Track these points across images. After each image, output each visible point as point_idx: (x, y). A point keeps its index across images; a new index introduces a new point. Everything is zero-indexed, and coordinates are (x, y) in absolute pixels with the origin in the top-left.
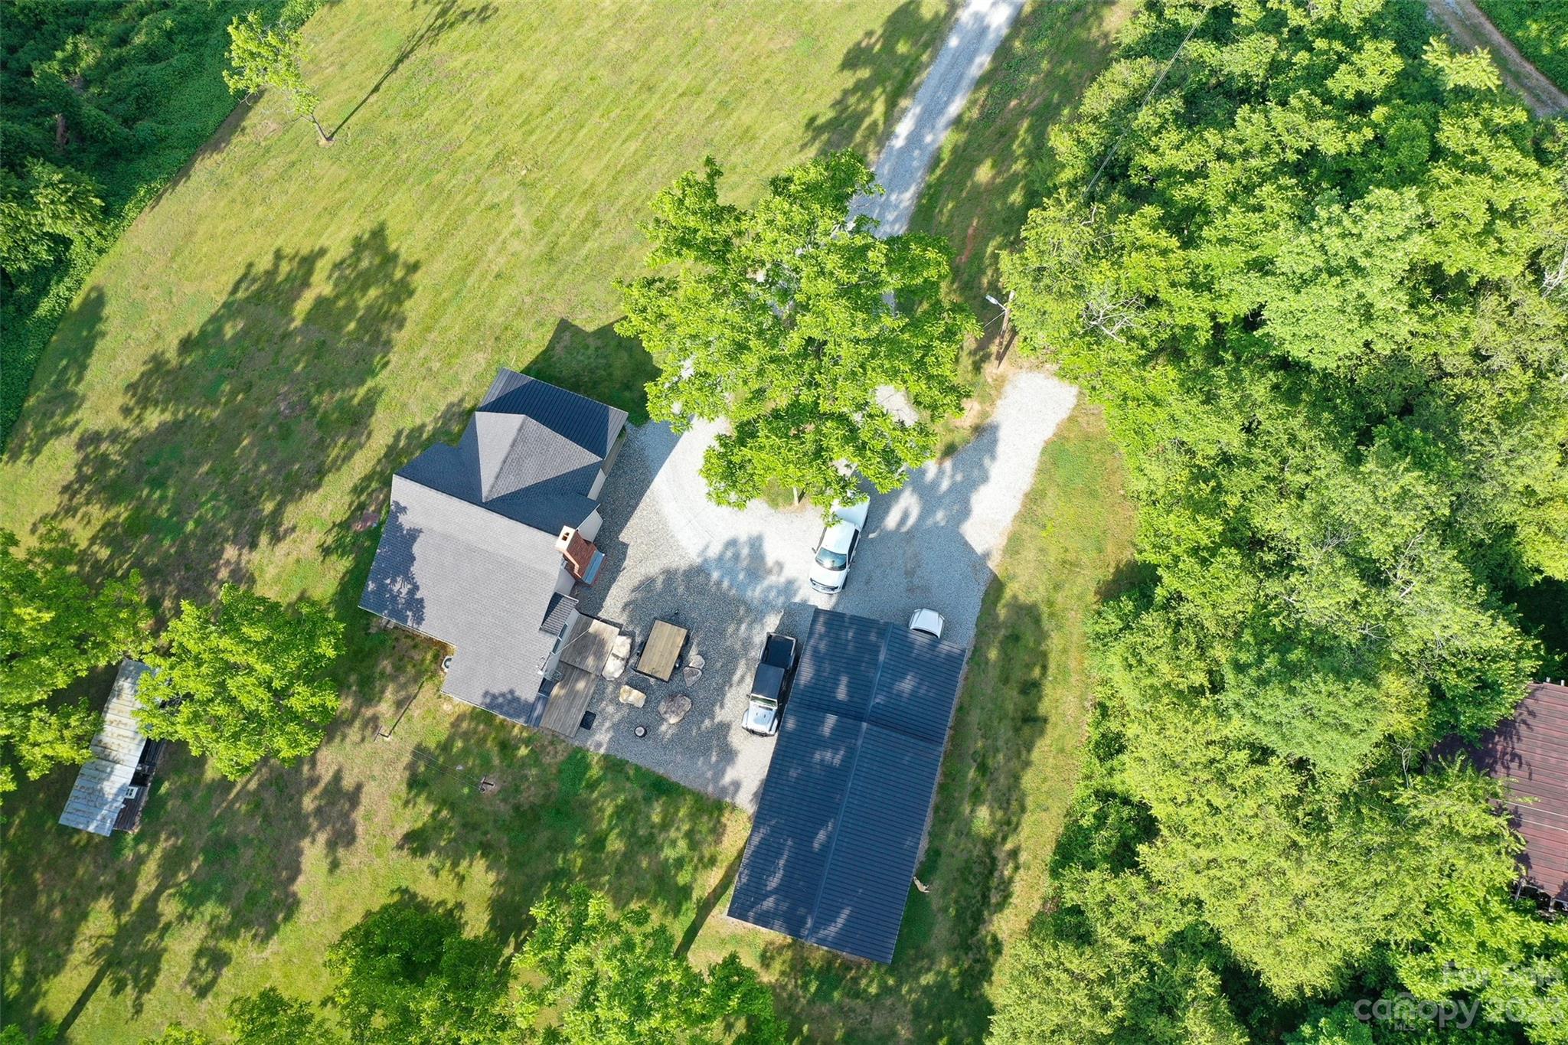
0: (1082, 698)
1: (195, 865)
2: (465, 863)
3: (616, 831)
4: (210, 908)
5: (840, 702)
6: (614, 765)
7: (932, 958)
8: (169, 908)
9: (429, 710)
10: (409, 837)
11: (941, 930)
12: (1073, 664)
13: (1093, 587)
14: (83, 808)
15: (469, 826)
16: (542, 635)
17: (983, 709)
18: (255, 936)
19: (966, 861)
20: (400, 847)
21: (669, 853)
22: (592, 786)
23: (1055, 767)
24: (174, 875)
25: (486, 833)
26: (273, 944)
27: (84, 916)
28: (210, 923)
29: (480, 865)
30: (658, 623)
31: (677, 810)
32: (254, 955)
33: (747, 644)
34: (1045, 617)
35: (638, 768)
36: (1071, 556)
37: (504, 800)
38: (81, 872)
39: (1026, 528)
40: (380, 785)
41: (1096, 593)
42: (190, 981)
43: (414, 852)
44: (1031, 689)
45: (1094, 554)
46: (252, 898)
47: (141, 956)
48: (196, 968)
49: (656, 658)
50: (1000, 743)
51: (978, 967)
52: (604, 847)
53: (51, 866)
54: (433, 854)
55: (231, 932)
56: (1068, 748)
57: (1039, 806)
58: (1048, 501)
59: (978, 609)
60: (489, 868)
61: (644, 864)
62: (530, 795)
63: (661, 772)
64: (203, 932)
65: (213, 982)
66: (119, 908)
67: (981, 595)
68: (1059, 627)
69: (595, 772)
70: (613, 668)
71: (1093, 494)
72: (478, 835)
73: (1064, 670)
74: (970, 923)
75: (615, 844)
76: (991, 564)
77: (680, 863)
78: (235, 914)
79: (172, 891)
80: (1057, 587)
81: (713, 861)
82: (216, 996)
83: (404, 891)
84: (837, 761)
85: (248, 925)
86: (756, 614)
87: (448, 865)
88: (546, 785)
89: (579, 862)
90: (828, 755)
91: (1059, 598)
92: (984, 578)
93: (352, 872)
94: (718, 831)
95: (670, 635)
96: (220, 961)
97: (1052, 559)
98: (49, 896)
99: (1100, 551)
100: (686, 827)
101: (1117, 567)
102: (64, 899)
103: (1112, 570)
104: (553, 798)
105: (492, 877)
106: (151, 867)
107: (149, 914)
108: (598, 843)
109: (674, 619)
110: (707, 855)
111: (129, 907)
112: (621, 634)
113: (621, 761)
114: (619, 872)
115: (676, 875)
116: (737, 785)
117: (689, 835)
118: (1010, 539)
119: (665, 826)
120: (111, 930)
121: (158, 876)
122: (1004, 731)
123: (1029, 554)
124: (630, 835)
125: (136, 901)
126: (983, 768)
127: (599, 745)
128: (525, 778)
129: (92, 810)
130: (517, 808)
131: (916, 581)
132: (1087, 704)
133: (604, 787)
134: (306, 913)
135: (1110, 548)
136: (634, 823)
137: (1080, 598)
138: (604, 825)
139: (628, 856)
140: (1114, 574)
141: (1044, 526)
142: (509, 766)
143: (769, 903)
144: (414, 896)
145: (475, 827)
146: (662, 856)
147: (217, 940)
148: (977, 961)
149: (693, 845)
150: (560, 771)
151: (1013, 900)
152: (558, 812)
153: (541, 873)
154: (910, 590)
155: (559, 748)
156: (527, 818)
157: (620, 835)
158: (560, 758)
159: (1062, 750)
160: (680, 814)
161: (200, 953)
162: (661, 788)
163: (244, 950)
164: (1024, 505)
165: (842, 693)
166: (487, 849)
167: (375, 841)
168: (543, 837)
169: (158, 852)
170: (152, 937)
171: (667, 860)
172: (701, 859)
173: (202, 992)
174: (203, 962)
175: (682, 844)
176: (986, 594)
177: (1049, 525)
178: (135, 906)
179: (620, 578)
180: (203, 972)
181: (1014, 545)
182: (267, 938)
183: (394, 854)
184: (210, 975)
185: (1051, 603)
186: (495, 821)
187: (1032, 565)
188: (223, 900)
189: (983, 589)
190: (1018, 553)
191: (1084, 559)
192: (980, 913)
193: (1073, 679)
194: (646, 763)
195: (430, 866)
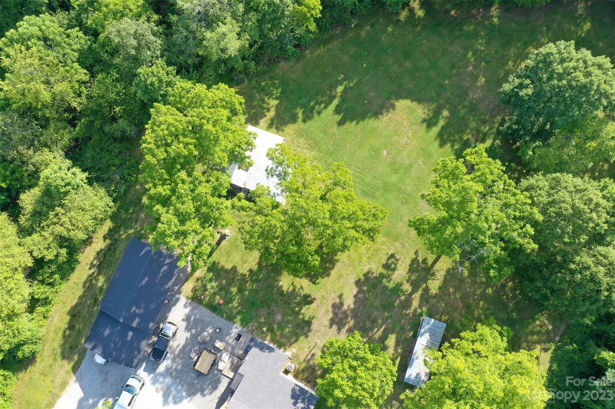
0: (52, 321)
1: (398, 302)
2: (291, 289)
3: (233, 294)
4: (391, 285)
5: (131, 331)
6: (231, 318)
7: (128, 238)
8: (407, 287)
9: (302, 350)
10: (311, 302)
11: (121, 247)
12: (51, 335)
13: (37, 364)
14: (437, 329)
15: (288, 303)
16: (243, 374)
17: (91, 322)
18: (373, 273)
19: (109, 268)
20: (315, 299)
21: (214, 284)
22: (239, 312)
23: (68, 297)
24: (405, 299)
25: (281, 300)
26: (366, 270)
27: (440, 288)
28: (391, 280)
29: (285, 288)
30: (206, 373)
31: (209, 299)
32: (373, 267)
33: (174, 360)
34: (58, 355)
35: (222, 317)
36: (42, 377)
37: (273, 311)
38: (443, 305)
39: (57, 392)
40: (322, 323)
41: (36, 361)
42: (398, 260)
43: (309, 296)
44: (71, 327)
45: (33, 377)
46: (374, 286)
47: (416, 270)
48: (396, 265)
49: (208, 359)
50: (86, 308)
51: (112, 234)
52: (238, 289)
53: (455, 309)
54: (302, 294)
55: (382, 276)
56: (61, 303)
57: (77, 285)
58: (45, 402)
59: (83, 361)
60: (281, 287)
61: (224, 281)
62: (263, 312)
63: (213, 314)
64: (393, 277)
65: (389, 259)
66: (427, 290)
67: (81, 367)
68: (54, 349)
69: (239, 317)
70: (226, 357)
71: (28, 403)
72: (285, 299)
73: (56, 333)
74: (112, 248)
75: (234, 290)
76: (74, 378)
77: (211, 280)
78: (381, 282)
79: (406, 293)
80: (51, 366)
81: (198, 280)
82: (387, 254)
83: (314, 283)
84: (134, 309)
85: (376, 278)
86: (168, 372)
87: (297, 290)
88: (257, 315)
89: (248, 285)
90: (137, 311)
91: (51, 361)
92: (78, 374)
93: (334, 292)
94: (194, 290)
95: (202, 367)
96: (386, 266)
97: (50, 377)
98: (455, 297)
99: (31, 378)
100: (207, 293)
101: (26, 370)
102: (449, 295)
103: (28, 370)
104: (255, 309)
105: (281, 283)
106: (415, 303)
107: (415, 286)
108: (240, 291)
109: (199, 374)
110: (200, 282)
111: (423, 290)
112: (221, 371)
113: (228, 320)
114: (233, 279)
115: (212, 276)
116: (185, 306)
117: (206, 290)
118: (65, 388)
119: (215, 294)
120: (430, 281)
121: (412, 299)
122: (84, 313)
123: (58, 381)
124: (228, 292)
125: (420, 292)
126: (96, 300)
127: (236, 328)
128: (264, 319)
129: (433, 328)
130: (269, 307)
131: (104, 376)
132: (50, 319)
133: (235, 311)
134: (352, 279)
135: (27, 379)
136: (226, 297)
137: (43, 360)
138: (237, 297)
139: (229, 285)
140: (28, 368)
141: (50, 392)
142: (271, 324)
143: (167, 261)
144: (310, 281)
145: (286, 302)
146: (217, 283)
147: (387, 273)
148: (113, 235)
149: (205, 286)
150: (251, 319)
151: (95, 253)
152: (253, 304)
153: (262, 282)
154: (107, 373)
155: (251, 328)
156: (265, 303)
157: (231, 293)
158: (251, 324)
159: (64, 303)
160: (208, 298)
161: (394, 269)
162: (214, 308)
163: (377, 269)
164: (55, 402)
165: (130, 334)
166: (281, 293)
167: (325, 302)
168: (260, 295)
169: (413, 308)
170: (413, 278)
171: (215, 282)
172: (202, 281)
173: (392, 256)
174: (393, 266)
175: (209, 286)
176: (79, 367)
177: (47, 392)
178: (420, 290)
179: (220, 395)
180: (392, 262)
181: (64, 385)
182: (368, 272)
183: (317, 297)
184: (390, 261)
185: (55, 360)
186: (277, 303)
187: (58, 376)
188: (386, 288)
189: (79, 369)
190: (63, 382)
191: (37, 376)
192: (108, 251)
193: (53, 329)
194: (218, 318)
195: (303, 290)
